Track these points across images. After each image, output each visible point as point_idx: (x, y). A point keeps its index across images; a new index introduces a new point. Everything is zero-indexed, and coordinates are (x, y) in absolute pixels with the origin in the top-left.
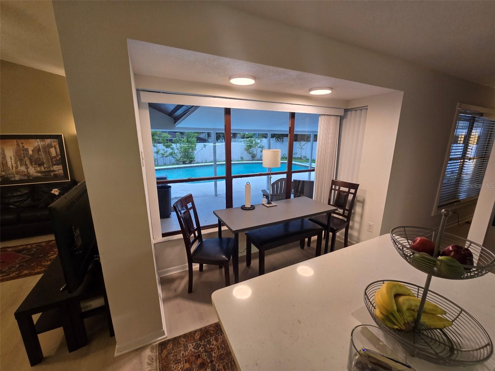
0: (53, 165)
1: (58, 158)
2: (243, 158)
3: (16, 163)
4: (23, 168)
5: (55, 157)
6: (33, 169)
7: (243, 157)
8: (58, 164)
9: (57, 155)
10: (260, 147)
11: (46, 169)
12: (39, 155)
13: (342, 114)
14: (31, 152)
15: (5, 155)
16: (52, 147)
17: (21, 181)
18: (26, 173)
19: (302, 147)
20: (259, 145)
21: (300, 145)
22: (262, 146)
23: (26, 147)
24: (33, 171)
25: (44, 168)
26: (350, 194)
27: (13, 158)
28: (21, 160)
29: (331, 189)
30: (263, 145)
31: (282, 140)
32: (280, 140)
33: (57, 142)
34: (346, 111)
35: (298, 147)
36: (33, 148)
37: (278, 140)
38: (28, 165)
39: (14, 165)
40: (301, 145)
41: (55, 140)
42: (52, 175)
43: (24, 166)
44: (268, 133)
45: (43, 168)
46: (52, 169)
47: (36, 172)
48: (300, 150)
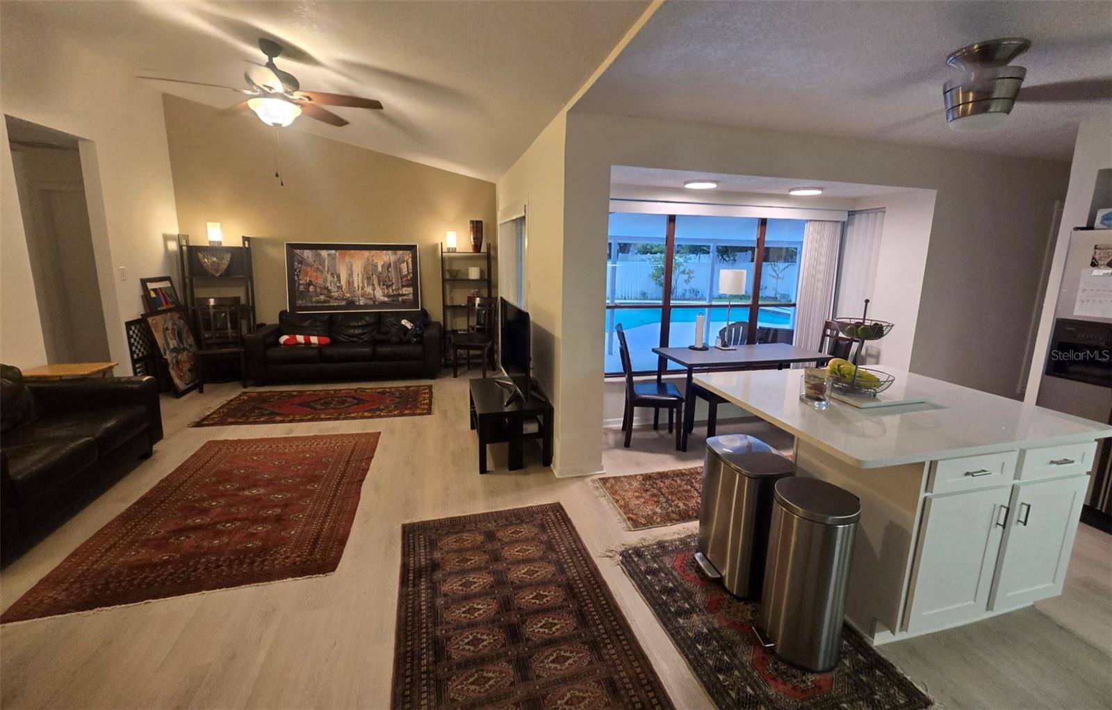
0: (403, 286)
1: (409, 278)
2: (645, 294)
3: (363, 282)
4: (369, 290)
5: (406, 276)
6: (381, 291)
7: (646, 291)
8: (407, 286)
9: (408, 273)
10: (683, 272)
11: (395, 292)
12: (389, 272)
13: (845, 219)
14: (380, 269)
15: (352, 272)
16: (403, 262)
17: (365, 306)
18: (372, 297)
19: (777, 275)
20: (682, 268)
21: (773, 270)
22: (689, 270)
23: (375, 261)
24: (379, 294)
25: (393, 291)
26: (854, 343)
27: (360, 276)
28: (369, 278)
29: (824, 335)
30: (692, 269)
31: (732, 258)
32: (727, 259)
33: (410, 255)
34: (851, 214)
35: (770, 275)
36: (382, 264)
37: (722, 257)
38: (376, 286)
39: (361, 285)
40: (776, 269)
41: (409, 252)
42: (400, 300)
43: (371, 287)
44: (711, 245)
45: (391, 291)
46: (401, 293)
47: (384, 296)
48: (774, 280)
